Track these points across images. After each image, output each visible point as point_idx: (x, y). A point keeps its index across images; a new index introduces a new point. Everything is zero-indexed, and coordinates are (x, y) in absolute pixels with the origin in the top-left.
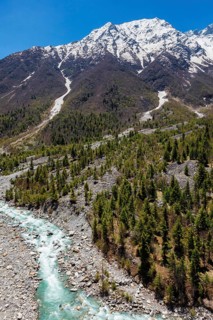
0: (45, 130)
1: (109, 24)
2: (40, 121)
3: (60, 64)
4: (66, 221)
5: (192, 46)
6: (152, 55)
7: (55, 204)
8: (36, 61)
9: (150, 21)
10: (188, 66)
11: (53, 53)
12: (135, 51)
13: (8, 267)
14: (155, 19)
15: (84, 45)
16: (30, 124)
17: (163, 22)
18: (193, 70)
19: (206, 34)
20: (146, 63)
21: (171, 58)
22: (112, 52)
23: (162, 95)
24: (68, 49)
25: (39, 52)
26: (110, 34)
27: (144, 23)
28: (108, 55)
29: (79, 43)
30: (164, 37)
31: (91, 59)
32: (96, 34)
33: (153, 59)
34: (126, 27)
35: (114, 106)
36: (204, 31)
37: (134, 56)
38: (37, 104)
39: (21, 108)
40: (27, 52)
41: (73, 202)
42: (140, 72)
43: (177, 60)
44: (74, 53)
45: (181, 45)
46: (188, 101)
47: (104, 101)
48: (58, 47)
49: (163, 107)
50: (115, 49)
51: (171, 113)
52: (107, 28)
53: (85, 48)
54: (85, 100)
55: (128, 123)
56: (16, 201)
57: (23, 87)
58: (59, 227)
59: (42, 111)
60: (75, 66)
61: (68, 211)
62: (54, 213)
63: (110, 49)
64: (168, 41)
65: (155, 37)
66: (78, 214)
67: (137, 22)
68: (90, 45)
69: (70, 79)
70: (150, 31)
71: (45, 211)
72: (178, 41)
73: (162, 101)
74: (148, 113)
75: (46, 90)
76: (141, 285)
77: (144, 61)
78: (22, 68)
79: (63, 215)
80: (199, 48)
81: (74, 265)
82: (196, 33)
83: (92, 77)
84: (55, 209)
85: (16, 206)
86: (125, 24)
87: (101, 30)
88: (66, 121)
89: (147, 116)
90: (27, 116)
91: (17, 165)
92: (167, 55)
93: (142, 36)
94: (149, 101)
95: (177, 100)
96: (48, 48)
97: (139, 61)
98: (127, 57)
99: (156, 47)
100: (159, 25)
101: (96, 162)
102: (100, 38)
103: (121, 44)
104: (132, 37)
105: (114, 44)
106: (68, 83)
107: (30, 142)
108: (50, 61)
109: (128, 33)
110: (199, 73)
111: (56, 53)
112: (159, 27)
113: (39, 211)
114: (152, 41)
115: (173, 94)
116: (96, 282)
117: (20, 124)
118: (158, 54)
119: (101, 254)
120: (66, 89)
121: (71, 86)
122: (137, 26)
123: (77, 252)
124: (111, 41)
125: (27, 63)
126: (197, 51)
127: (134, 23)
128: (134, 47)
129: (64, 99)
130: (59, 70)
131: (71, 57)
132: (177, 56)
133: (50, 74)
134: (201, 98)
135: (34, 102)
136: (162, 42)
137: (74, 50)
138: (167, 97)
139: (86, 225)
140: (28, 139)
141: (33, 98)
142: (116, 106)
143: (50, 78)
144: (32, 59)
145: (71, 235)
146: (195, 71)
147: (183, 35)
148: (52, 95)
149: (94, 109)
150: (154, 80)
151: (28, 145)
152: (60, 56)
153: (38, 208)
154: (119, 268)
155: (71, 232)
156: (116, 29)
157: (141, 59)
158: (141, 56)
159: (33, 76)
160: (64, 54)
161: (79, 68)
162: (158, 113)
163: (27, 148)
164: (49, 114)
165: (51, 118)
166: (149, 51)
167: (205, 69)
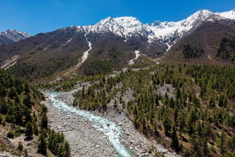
0: (81, 68)
1: (110, 18)
2: (77, 63)
3: (85, 35)
4: (114, 117)
5: (149, 30)
6: (131, 33)
7: (105, 107)
8: (73, 33)
9: (129, 17)
10: (147, 39)
11: (82, 29)
12: (122, 31)
13: (97, 146)
14: (131, 17)
15: (97, 27)
16: (72, 64)
17: (135, 18)
18: (150, 41)
19: (154, 25)
20: (128, 37)
21: (140, 35)
22: (111, 31)
23: (137, 52)
24: (89, 28)
25: (75, 29)
26: (110, 22)
27: (126, 18)
28: (110, 32)
29: (95, 25)
30: (136, 25)
31: (101, 34)
32: (103, 22)
33: (131, 35)
34: (118, 20)
35: (115, 57)
36: (153, 24)
37: (122, 33)
38: (74, 54)
39: (66, 56)
40: (69, 28)
41: (115, 106)
42: (125, 41)
43: (142, 37)
44: (93, 30)
45: (144, 30)
46: (149, 56)
47: (110, 54)
48: (84, 27)
49: (139, 58)
50: (113, 30)
51: (143, 61)
52: (109, 20)
53: (98, 28)
54: (100, 53)
55: (123, 66)
56: (80, 106)
57: (67, 46)
58: (111, 120)
59: (78, 58)
60: (93, 37)
61: (114, 112)
62: (105, 113)
63: (110, 29)
64: (138, 28)
65: (131, 25)
66: (120, 113)
67: (123, 18)
68: (100, 27)
69: (91, 43)
70: (129, 22)
71: (100, 111)
72: (142, 28)
73: (137, 56)
74: (132, 60)
75: (79, 47)
76: (175, 153)
77: (127, 36)
78: (66, 36)
79: (110, 114)
80: (151, 32)
81: (131, 143)
82: (149, 25)
83: (103, 42)
84: (106, 110)
85: (81, 109)
86: (117, 18)
87: (106, 20)
88: (92, 64)
89: (131, 62)
90: (70, 61)
91: (73, 86)
92: (138, 34)
93: (125, 24)
94: (132, 55)
95: (144, 55)
96: (79, 27)
97: (124, 36)
98: (119, 33)
99: (132, 30)
100: (133, 20)
101: (117, 85)
102: (105, 24)
103: (115, 28)
104: (120, 24)
105: (112, 27)
106: (90, 44)
107: (74, 74)
108: (80, 33)
109: (118, 22)
110: (152, 43)
111: (83, 30)
112: (133, 21)
113: (95, 111)
114: (130, 27)
115: (142, 52)
116: (150, 152)
117: (66, 64)
118: (133, 33)
119: (143, 136)
120: (89, 48)
121: (91, 46)
122: (122, 20)
123: (129, 135)
124: (111, 26)
125: (68, 33)
126: (151, 33)
127: (121, 18)
128: (122, 29)
129: (89, 52)
130: (85, 38)
131: (91, 32)
132: (142, 35)
133: (81, 40)
134: (155, 55)
135: (73, 53)
136: (135, 28)
137: (93, 28)
138: (139, 53)
139: (127, 119)
140: (72, 72)
141: (72, 51)
142: (116, 57)
143: (81, 41)
144: (71, 32)
145: (121, 125)
146: (151, 42)
147: (144, 25)
148: (82, 50)
149: (105, 58)
150: (132, 45)
151: (73, 75)
152: (86, 31)
153: (94, 110)
154: (158, 143)
155: (120, 124)
156: (113, 20)
157: (125, 35)
158: (125, 33)
159: (72, 40)
160: (87, 30)
161: (95, 37)
162: (137, 60)
163: (72, 77)
164: (81, 60)
165: (83, 62)
166: (129, 32)
167: (155, 41)
